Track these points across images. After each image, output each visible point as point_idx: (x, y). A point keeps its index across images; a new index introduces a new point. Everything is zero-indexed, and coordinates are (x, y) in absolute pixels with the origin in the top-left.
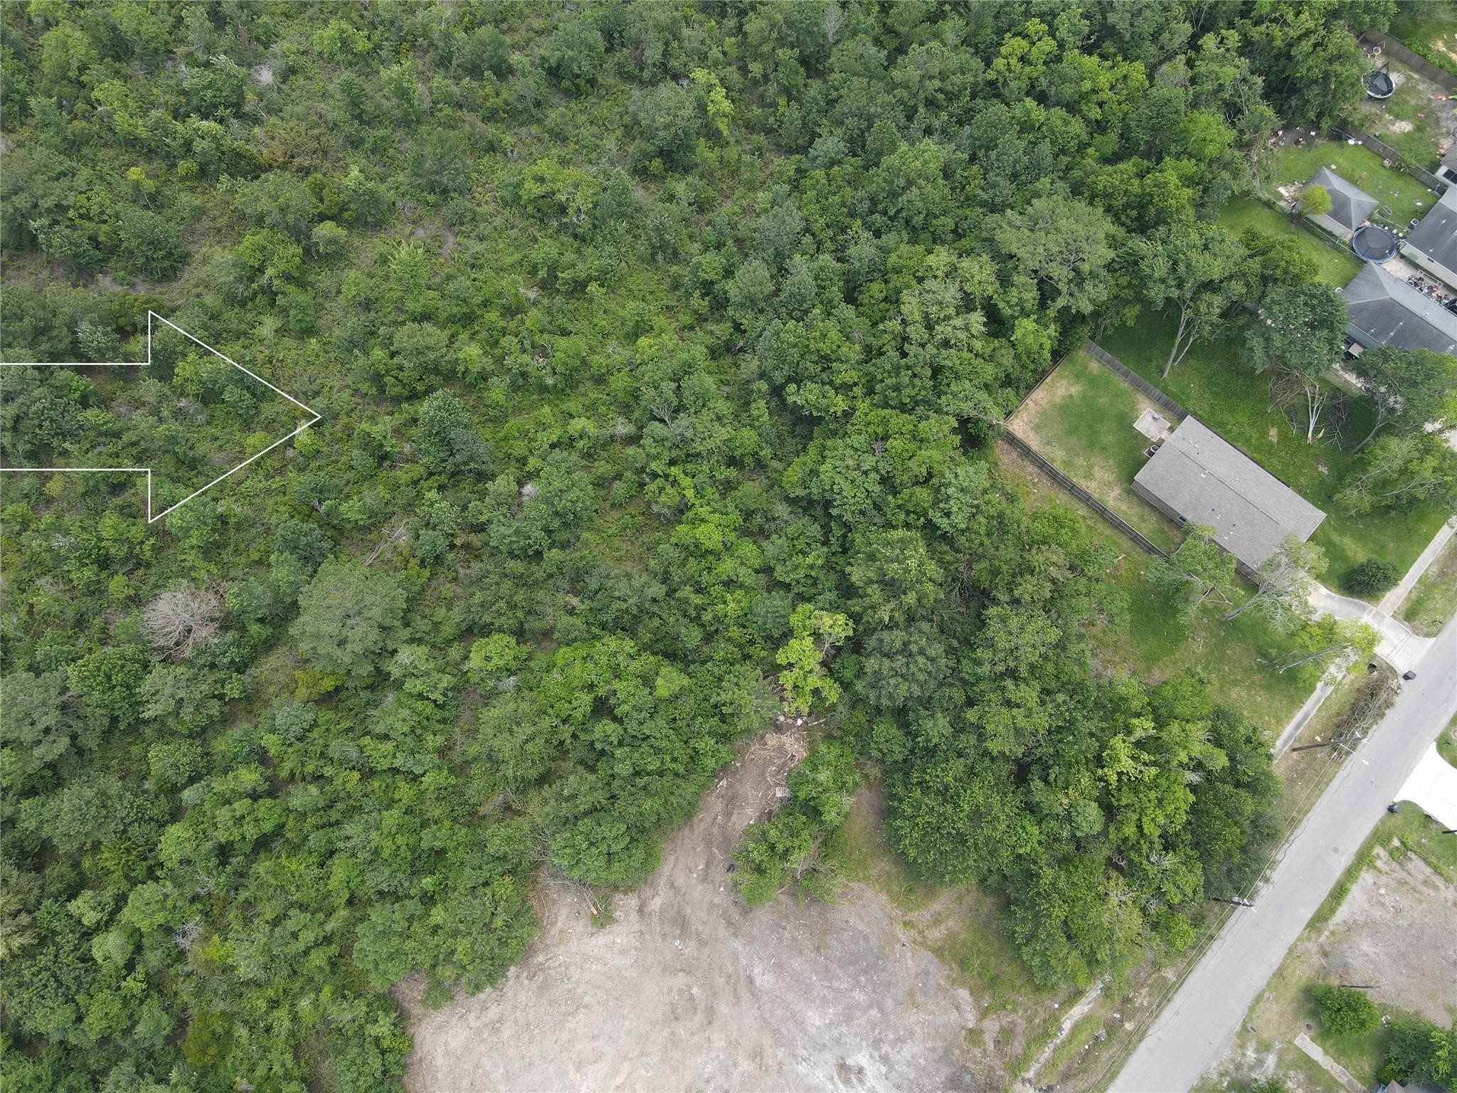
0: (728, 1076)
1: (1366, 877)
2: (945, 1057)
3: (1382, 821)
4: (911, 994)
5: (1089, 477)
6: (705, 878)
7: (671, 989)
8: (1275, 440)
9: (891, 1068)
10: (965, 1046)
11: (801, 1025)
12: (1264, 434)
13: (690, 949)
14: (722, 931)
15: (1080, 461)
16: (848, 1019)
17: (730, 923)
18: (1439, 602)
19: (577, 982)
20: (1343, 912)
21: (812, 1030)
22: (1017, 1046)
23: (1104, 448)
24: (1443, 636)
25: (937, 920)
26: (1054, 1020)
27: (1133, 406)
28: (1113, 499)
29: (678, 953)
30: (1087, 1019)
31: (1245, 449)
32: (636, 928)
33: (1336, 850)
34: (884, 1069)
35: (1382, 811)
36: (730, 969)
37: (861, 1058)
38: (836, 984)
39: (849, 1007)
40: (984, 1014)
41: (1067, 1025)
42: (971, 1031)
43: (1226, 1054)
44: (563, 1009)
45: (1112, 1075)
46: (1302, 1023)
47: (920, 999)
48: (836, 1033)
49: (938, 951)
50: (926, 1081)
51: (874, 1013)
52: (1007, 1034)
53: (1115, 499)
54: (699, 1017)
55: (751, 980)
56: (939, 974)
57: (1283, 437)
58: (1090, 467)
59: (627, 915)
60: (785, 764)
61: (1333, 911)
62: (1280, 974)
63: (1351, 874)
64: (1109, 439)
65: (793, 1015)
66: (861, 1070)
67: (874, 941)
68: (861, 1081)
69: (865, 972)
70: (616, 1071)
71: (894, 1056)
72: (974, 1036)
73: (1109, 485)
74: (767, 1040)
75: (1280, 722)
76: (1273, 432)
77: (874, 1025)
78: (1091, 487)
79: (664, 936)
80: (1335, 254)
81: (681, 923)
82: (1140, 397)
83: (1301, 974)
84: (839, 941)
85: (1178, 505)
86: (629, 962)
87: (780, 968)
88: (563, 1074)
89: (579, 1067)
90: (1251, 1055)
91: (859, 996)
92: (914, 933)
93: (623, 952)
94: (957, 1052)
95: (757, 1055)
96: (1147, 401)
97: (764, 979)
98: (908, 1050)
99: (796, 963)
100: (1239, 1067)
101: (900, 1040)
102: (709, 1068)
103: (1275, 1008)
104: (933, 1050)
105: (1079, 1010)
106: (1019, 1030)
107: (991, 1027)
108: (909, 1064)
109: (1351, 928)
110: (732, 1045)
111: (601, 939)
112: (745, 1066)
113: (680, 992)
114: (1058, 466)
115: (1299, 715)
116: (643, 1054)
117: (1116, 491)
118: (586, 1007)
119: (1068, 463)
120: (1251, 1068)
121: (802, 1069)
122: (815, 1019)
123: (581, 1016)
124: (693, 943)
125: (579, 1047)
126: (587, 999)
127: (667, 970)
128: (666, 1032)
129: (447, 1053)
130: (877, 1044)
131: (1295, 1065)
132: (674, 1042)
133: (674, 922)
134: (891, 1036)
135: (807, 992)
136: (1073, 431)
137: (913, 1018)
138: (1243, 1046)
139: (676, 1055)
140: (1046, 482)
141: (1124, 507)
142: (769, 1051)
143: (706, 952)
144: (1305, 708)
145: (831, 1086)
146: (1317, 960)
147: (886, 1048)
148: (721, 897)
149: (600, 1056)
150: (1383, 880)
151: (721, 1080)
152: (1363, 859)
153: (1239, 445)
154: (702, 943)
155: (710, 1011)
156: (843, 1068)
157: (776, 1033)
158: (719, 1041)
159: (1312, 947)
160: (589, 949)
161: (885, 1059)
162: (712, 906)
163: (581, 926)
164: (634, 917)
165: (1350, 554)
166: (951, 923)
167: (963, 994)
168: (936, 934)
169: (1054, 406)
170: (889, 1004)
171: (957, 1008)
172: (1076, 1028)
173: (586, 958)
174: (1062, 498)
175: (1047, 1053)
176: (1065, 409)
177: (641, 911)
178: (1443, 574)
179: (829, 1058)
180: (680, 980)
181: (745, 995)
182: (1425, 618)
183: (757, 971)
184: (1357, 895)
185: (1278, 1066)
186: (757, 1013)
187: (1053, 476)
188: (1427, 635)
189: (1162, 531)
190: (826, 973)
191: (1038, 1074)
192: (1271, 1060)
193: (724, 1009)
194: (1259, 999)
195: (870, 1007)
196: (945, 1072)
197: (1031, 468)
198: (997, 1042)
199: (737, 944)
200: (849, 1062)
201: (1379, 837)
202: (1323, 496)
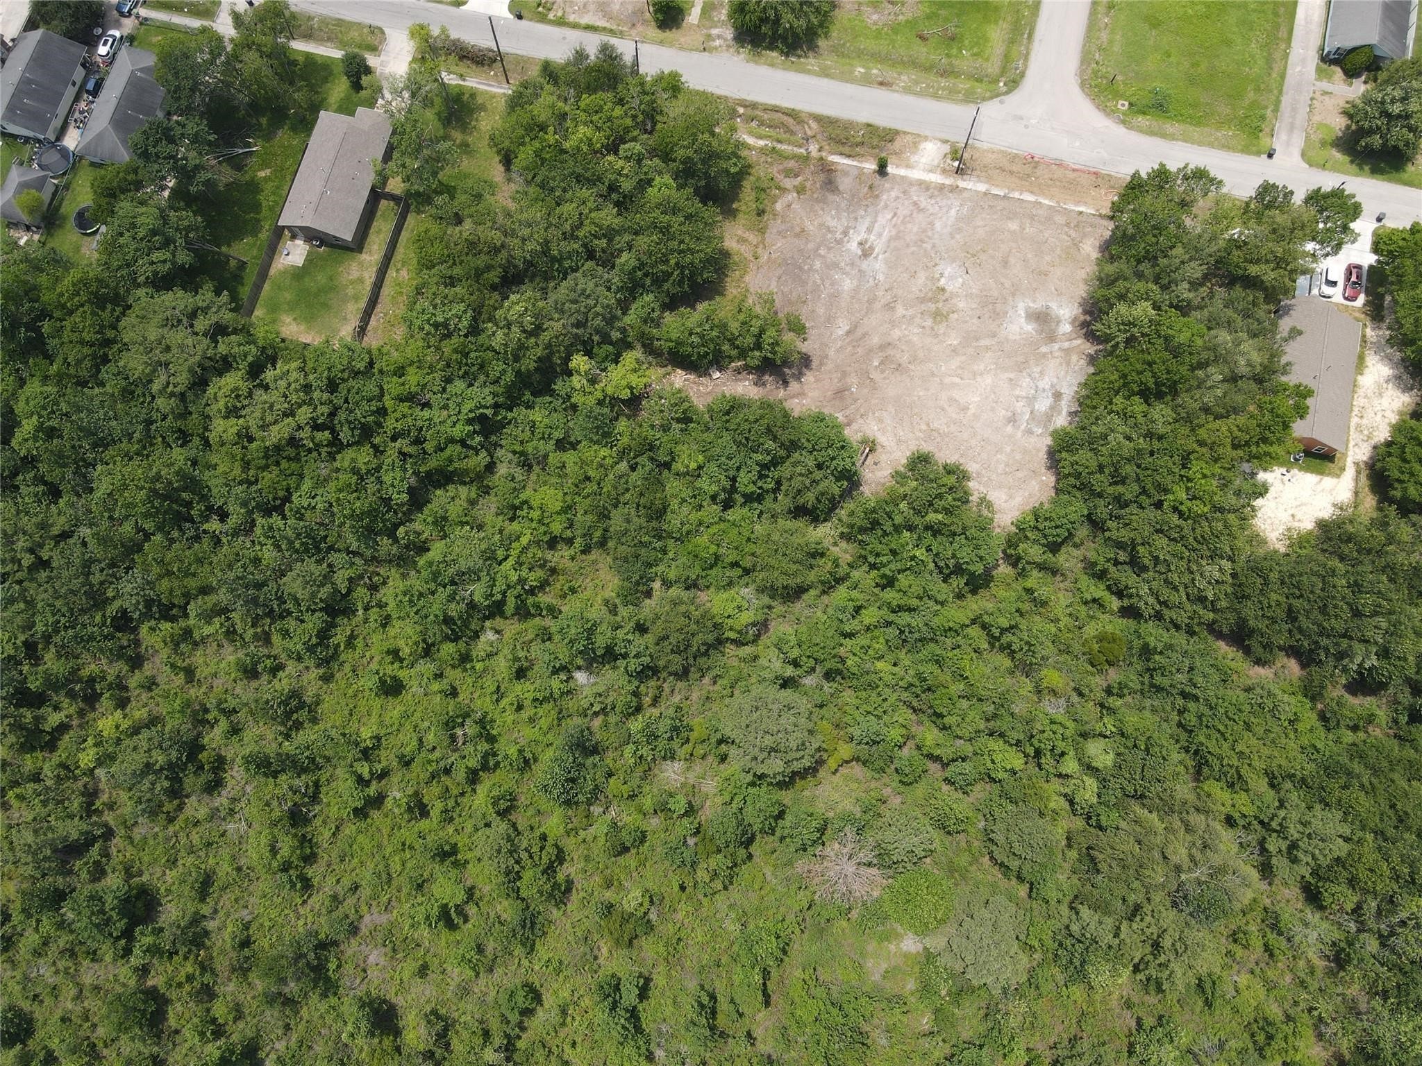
0: (912, 318)
1: (572, 18)
2: (823, 201)
3: (531, 20)
4: (797, 236)
5: (361, 280)
6: (801, 394)
7: (885, 378)
8: (268, 171)
9: (848, 228)
10: (809, 193)
11: (856, 290)
12: (267, 179)
13: (853, 380)
14: (830, 366)
15: (350, 291)
16: (835, 265)
17: (821, 364)
18: (354, 34)
19: (917, 439)
20: (601, 23)
21: (855, 282)
22: (791, 164)
23: (331, 279)
24: (379, 24)
25: (742, 240)
26: (762, 151)
27: (285, 272)
28: (373, 255)
29: (860, 385)
30: (751, 133)
31: (286, 188)
32: (861, 421)
33: (564, 38)
34: (851, 231)
35: (524, 23)
36: (850, 348)
37: (853, 246)
38: (819, 282)
39: (828, 267)
40: (783, 190)
41: (762, 143)
42: (798, 193)
43: (725, 55)
44: (939, 439)
45: (776, 109)
46: (684, 24)
47: (797, 229)
48: (848, 268)
49: (762, 231)
50: (843, 205)
51: (822, 251)
52: (789, 173)
53: (371, 255)
54: (890, 352)
55: (848, 333)
56: (775, 226)
57: (265, 165)
58: (352, 282)
59: (857, 432)
60: (694, 383)
61: (604, 29)
62: (661, 43)
63: (575, 26)
64: (321, 278)
65: (853, 297)
66: (860, 244)
67: (779, 271)
68: (866, 241)
69: (801, 268)
70: (953, 385)
71: (840, 229)
72: (800, 190)
73: (361, 264)
74: (878, 305)
75: (493, 96)
76: (262, 174)
77: (829, 249)
78: (370, 277)
79: (856, 400)
80: (74, 185)
81: (840, 393)
82: (272, 271)
83: (653, 32)
84: (791, 293)
85: (360, 204)
86: (885, 414)
87: (830, 319)
88: (976, 417)
89: (965, 409)
90: (717, 43)
91: (818, 264)
92: (759, 251)
93: (881, 421)
94: (815, 196)
95: (889, 307)
96: (273, 265)
97: (843, 326)
98: (832, 223)
99: (821, 311)
100: (729, 46)
101: (829, 230)
102: (915, 331)
103: (682, 40)
104: (823, 209)
105: (750, 141)
106: (781, 167)
107: (788, 183)
108: (839, 219)
109: (608, 16)
110: (893, 324)
111: (881, 439)
112: (900, 311)
113: (882, 372)
114: (362, 304)
115: (481, 87)
116: (933, 375)
117: (364, 256)
118: (928, 425)
119: (356, 298)
120: (725, 40)
121: (881, 277)
122: (847, 284)
123: (935, 425)
124: (848, 380)
125: (954, 416)
126: (924, 427)
127: (874, 387)
128: (912, 367)
129: (1011, 497)
130: (839, 242)
131: (710, 18)
132: (914, 359)
133: (842, 398)
134: (830, 236)
135: (835, 296)
136: (326, 306)
137: (810, 227)
138: (716, 48)
139: (921, 354)
140: (379, 308)
141: (375, 247)
142: (883, 301)
143: (848, 369)
144: (474, 85)
145: (880, 257)
146: (640, 28)
147: (838, 236)
148: (809, 377)
149: (952, 400)
150: (568, 9)
151: (918, 320)
152: (561, 22)
153: (284, 193)
154: (845, 374)
155: (882, 347)
156: (866, 254)
157: (870, 302)
158: (896, 333)
159: (634, 32)
160: (893, 444)
161: (845, 233)
162: (817, 381)
163: (881, 456)
164: (855, 426)
165: (342, 95)
166: (740, 232)
167: (779, 206)
168: (752, 238)
169: (309, 328)
170: (811, 246)
171: (789, 206)
172: (760, 137)
173: (899, 442)
174: (386, 291)
175: (783, 147)
176: (309, 319)
177: (849, 424)
178: (329, 39)
179: (864, 265)
180: (875, 375)
181: (859, 332)
182: (370, 39)
183: (840, 332)
184: (584, 21)
185: (716, 27)
186: (866, 319)
187: (373, 301)
188: (383, 33)
189: (383, 215)
190: (816, 289)
191: (800, 147)
192: (715, 32)
193: (875, 340)
194: (682, 49)
195: (820, 256)
196: (831, 197)
197: (373, 322)
198: (796, 176)
199: (832, 353)
200: (860, 253)
201: (543, 19)
202: (305, 124)
